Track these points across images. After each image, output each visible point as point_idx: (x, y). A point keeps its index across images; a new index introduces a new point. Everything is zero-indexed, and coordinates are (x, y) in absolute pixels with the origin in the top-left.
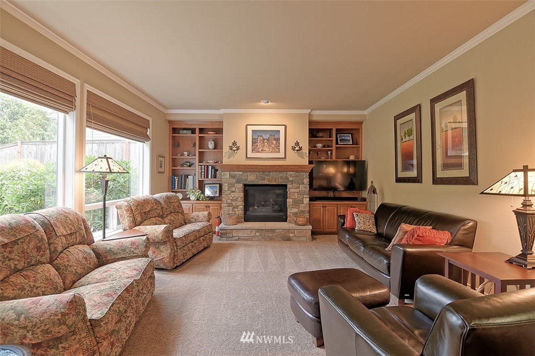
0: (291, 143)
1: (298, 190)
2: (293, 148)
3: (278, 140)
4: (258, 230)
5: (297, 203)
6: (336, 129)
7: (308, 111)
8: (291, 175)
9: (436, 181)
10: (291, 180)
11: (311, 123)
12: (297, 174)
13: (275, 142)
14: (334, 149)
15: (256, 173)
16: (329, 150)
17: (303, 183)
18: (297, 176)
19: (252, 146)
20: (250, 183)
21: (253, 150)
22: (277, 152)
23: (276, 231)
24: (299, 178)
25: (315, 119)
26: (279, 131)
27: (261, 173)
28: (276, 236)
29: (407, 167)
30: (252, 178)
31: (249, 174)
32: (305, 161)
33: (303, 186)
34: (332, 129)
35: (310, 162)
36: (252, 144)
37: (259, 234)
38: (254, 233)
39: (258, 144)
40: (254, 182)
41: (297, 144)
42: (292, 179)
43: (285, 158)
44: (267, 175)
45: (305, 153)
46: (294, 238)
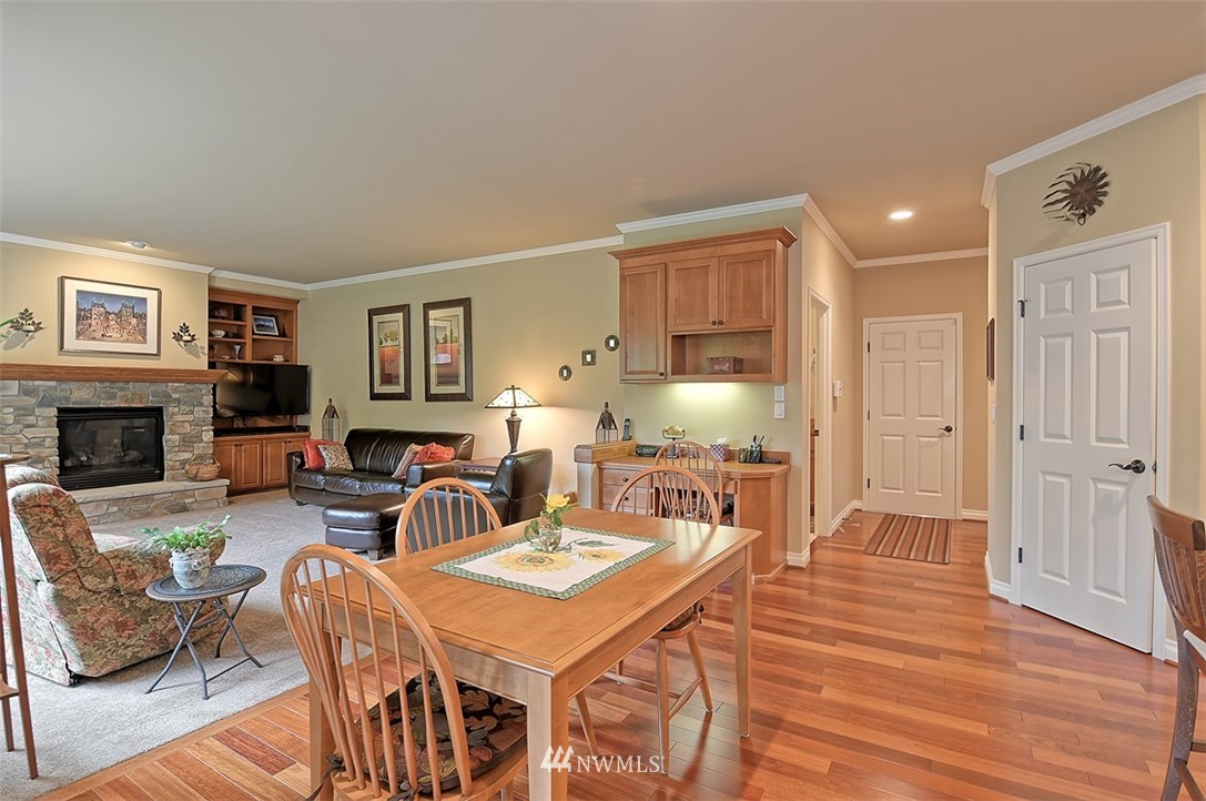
0: (171, 328)
1: (191, 418)
2: (177, 337)
3: (142, 317)
4: (115, 501)
5: (188, 442)
6: (254, 308)
7: (208, 270)
8: (175, 389)
9: (430, 397)
10: (176, 399)
11: (212, 290)
12: (190, 387)
13: (134, 321)
14: (248, 340)
15: (93, 384)
16: (238, 344)
17: (201, 404)
18: (189, 391)
19: (77, 324)
20: (76, 406)
21: (78, 335)
22: (140, 342)
23: (156, 497)
24: (194, 394)
25: (218, 284)
26: (145, 299)
27: (107, 384)
28: (155, 507)
29: (388, 379)
30: (82, 395)
31: (72, 385)
32: (202, 363)
33: (200, 408)
34: (245, 306)
35: (212, 365)
36: (78, 320)
37: (116, 509)
38: (105, 507)
39: (94, 323)
40: (88, 402)
41: (185, 329)
42: (178, 396)
43: (158, 354)
44: (121, 389)
45: (203, 348)
46: (194, 506)
